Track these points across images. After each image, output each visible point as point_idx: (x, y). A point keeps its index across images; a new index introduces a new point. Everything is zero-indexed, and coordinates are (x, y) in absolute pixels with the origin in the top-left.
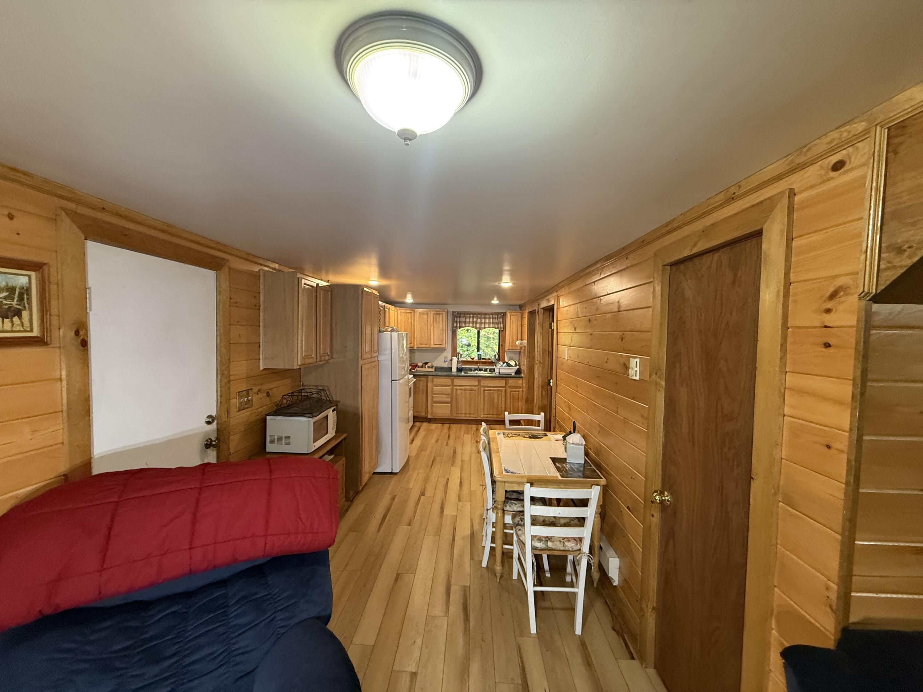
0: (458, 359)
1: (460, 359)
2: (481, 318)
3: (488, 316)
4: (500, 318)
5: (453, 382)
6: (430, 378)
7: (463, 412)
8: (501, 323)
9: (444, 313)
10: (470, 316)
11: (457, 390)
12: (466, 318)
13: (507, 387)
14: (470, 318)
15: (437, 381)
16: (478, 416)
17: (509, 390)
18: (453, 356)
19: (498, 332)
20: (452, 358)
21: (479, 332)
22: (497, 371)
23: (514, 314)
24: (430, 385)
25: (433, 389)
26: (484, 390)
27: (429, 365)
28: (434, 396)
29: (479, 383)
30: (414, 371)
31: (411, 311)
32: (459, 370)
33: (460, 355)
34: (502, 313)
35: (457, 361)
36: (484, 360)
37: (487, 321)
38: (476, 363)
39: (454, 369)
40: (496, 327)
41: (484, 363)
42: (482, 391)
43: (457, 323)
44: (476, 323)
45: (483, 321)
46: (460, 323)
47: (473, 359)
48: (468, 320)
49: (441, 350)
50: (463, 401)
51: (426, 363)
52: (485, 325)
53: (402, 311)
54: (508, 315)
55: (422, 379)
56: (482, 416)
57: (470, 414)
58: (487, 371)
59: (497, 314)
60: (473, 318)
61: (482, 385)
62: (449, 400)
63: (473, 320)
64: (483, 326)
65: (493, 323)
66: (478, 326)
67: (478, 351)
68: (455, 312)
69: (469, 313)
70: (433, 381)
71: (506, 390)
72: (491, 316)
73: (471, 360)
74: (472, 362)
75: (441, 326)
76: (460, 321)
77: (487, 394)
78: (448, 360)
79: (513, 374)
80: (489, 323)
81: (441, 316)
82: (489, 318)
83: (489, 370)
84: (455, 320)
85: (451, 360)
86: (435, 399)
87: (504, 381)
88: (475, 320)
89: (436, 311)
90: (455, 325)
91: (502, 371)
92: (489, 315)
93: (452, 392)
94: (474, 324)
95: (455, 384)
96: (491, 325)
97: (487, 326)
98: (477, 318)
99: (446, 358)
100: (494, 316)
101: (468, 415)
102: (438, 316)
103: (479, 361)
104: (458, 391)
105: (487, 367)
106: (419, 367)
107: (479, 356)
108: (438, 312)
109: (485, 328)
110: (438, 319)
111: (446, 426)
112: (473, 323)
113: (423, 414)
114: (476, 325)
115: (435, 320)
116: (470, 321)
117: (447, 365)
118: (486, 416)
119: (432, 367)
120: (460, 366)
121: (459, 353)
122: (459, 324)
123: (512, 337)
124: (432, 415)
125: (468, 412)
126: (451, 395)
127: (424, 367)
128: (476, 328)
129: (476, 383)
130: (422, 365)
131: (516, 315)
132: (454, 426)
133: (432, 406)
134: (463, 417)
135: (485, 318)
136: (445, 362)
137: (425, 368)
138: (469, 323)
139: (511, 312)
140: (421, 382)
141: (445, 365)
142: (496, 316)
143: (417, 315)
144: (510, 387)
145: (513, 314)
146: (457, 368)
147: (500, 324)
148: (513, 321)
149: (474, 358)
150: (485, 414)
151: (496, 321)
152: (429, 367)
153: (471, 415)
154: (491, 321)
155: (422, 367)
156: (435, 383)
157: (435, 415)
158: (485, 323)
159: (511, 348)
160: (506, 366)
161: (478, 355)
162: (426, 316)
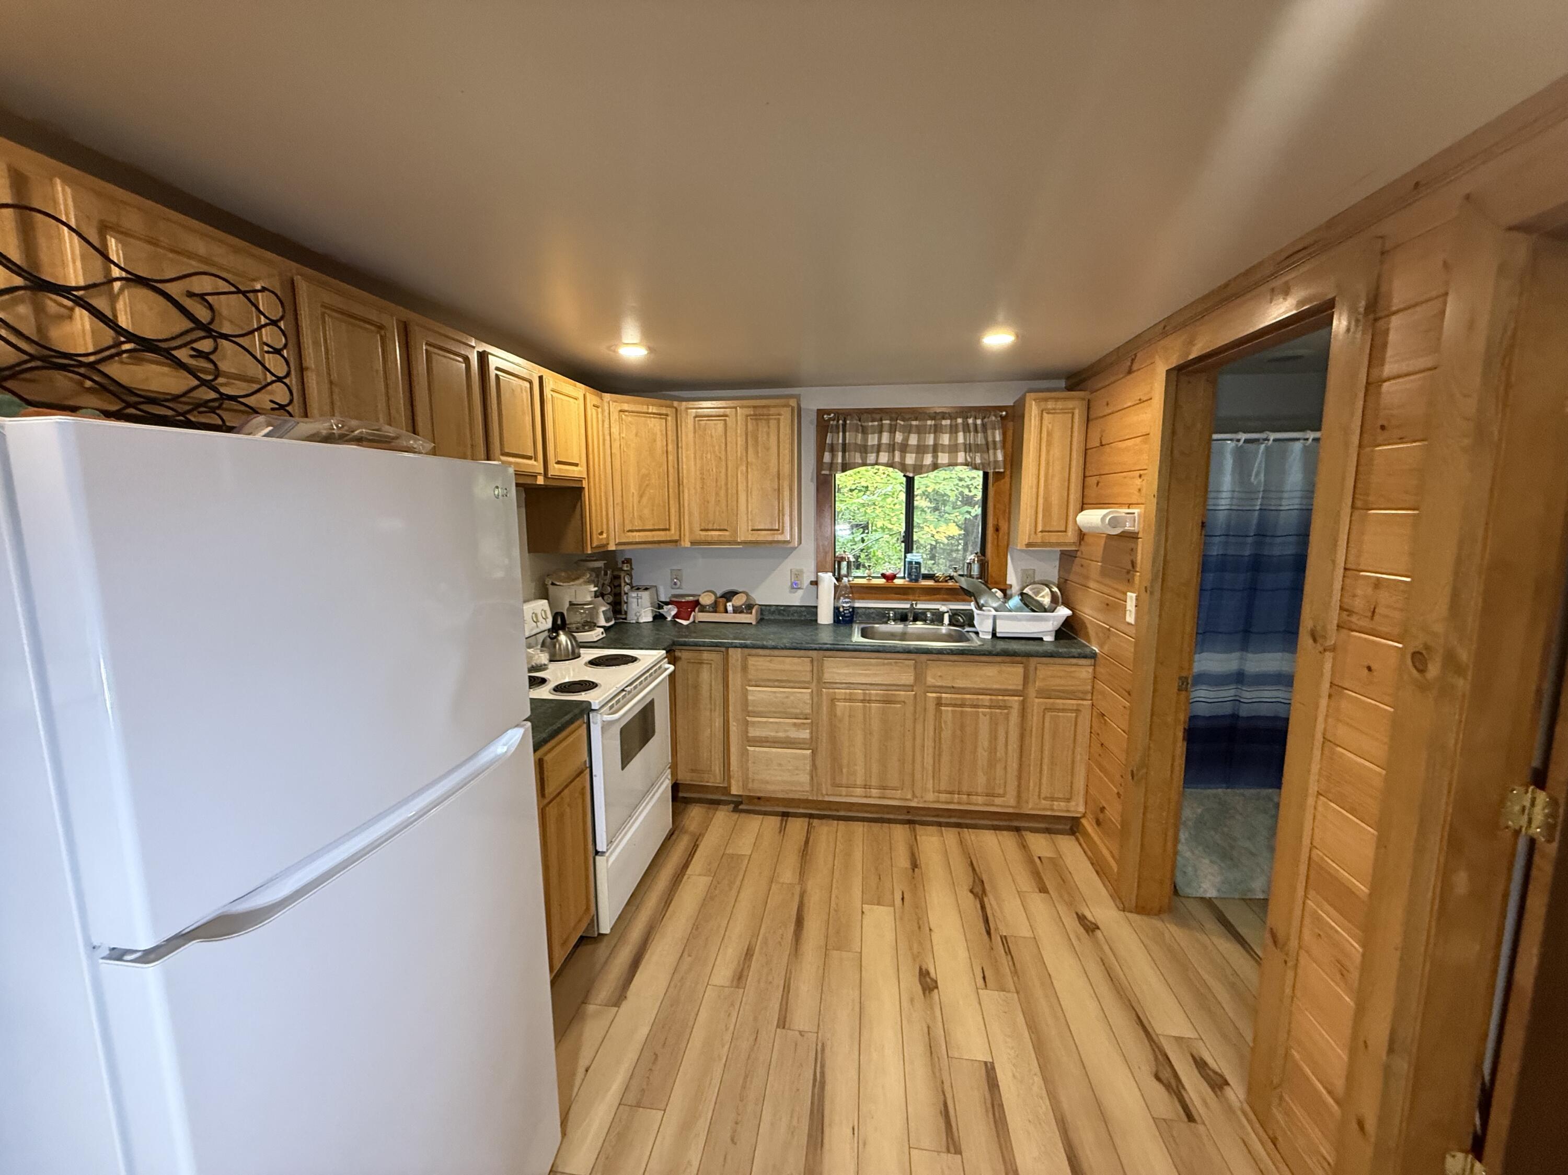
0: (839, 579)
1: (845, 579)
2: (920, 431)
3: (946, 422)
4: (994, 428)
5: (821, 672)
6: (735, 655)
7: (859, 781)
8: (999, 445)
9: (786, 413)
10: (881, 426)
11: (833, 700)
12: (865, 431)
13: (1032, 692)
14: (881, 432)
15: (760, 664)
16: (914, 795)
17: (1036, 704)
18: (820, 568)
19: (979, 481)
20: (817, 576)
21: (910, 482)
22: (983, 625)
23: (1060, 405)
24: (735, 679)
25: (745, 694)
26: (939, 703)
27: (739, 600)
28: (749, 719)
29: (919, 677)
30: (685, 623)
31: (664, 411)
32: (844, 619)
33: (844, 564)
34: (1001, 408)
35: (836, 587)
36: (930, 583)
37: (945, 439)
38: (902, 593)
39: (825, 616)
40: (978, 461)
41: (932, 593)
42: (931, 707)
43: (832, 450)
44: (904, 448)
45: (930, 440)
46: (844, 451)
47: (890, 578)
48: (873, 440)
49: (781, 549)
50: (859, 739)
51: (729, 595)
52: (935, 457)
53: (626, 407)
54: (1033, 411)
55: (706, 656)
56: (930, 796)
57: (884, 788)
58: (941, 621)
59: (984, 411)
60: (893, 430)
61: (930, 680)
62: (805, 734)
63: (893, 438)
64: (928, 460)
65: (968, 448)
66: (910, 459)
67: (909, 549)
68: (828, 412)
69: (878, 414)
70: (745, 668)
71: (1023, 704)
72: (960, 421)
73: (883, 581)
74: (888, 590)
75: (774, 461)
76: (844, 444)
77: (950, 715)
78: (806, 583)
79: (1049, 638)
80: (953, 449)
81: (773, 423)
82: (953, 430)
83: (950, 618)
84: (828, 441)
85: (815, 583)
86: (753, 732)
87: (1019, 670)
88: (899, 437)
89: (755, 407)
90: (827, 457)
91: (1004, 628)
92: (952, 417)
93: (816, 706)
94: (897, 454)
95: (827, 677)
96: (961, 457)
97: (943, 458)
98: (908, 430)
99: (798, 574)
100: (970, 421)
101: (874, 792)
102: (763, 424)
103: (913, 584)
104: (840, 704)
105: (943, 608)
106: (703, 609)
107: (913, 571)
108: (765, 411)
109: (935, 466)
110: (762, 438)
111: (797, 826)
112: (892, 448)
113: (714, 778)
114: (903, 458)
115: (751, 439)
116: (879, 445)
117: (802, 598)
118: (943, 797)
119: (749, 607)
120: (844, 604)
121: (843, 559)
122: (840, 454)
123: (1046, 499)
124: (745, 786)
125: (874, 782)
126: (811, 719)
127: (721, 608)
128: (903, 468)
129: (907, 677)
130: (716, 602)
131: (1064, 411)
132: (825, 832)
133: (744, 753)
134: (857, 796)
135: (937, 430)
136: (795, 587)
137: (726, 612)
138: (878, 452)
139: (1046, 400)
140: (705, 668)
141: (796, 599)
142: (979, 422)
143: (688, 423)
144: (1044, 693)
145: (1050, 405)
146: (836, 610)
147: (995, 449)
148: (1049, 434)
149: (894, 577)
150: (939, 792)
151: (980, 439)
152: (737, 610)
153: (889, 793)
154: (961, 439)
155: (714, 608)
156: (752, 674)
157: (756, 786)
158: (935, 449)
159: (1038, 538)
160: (1018, 609)
161: (910, 563)
162: (720, 425)
